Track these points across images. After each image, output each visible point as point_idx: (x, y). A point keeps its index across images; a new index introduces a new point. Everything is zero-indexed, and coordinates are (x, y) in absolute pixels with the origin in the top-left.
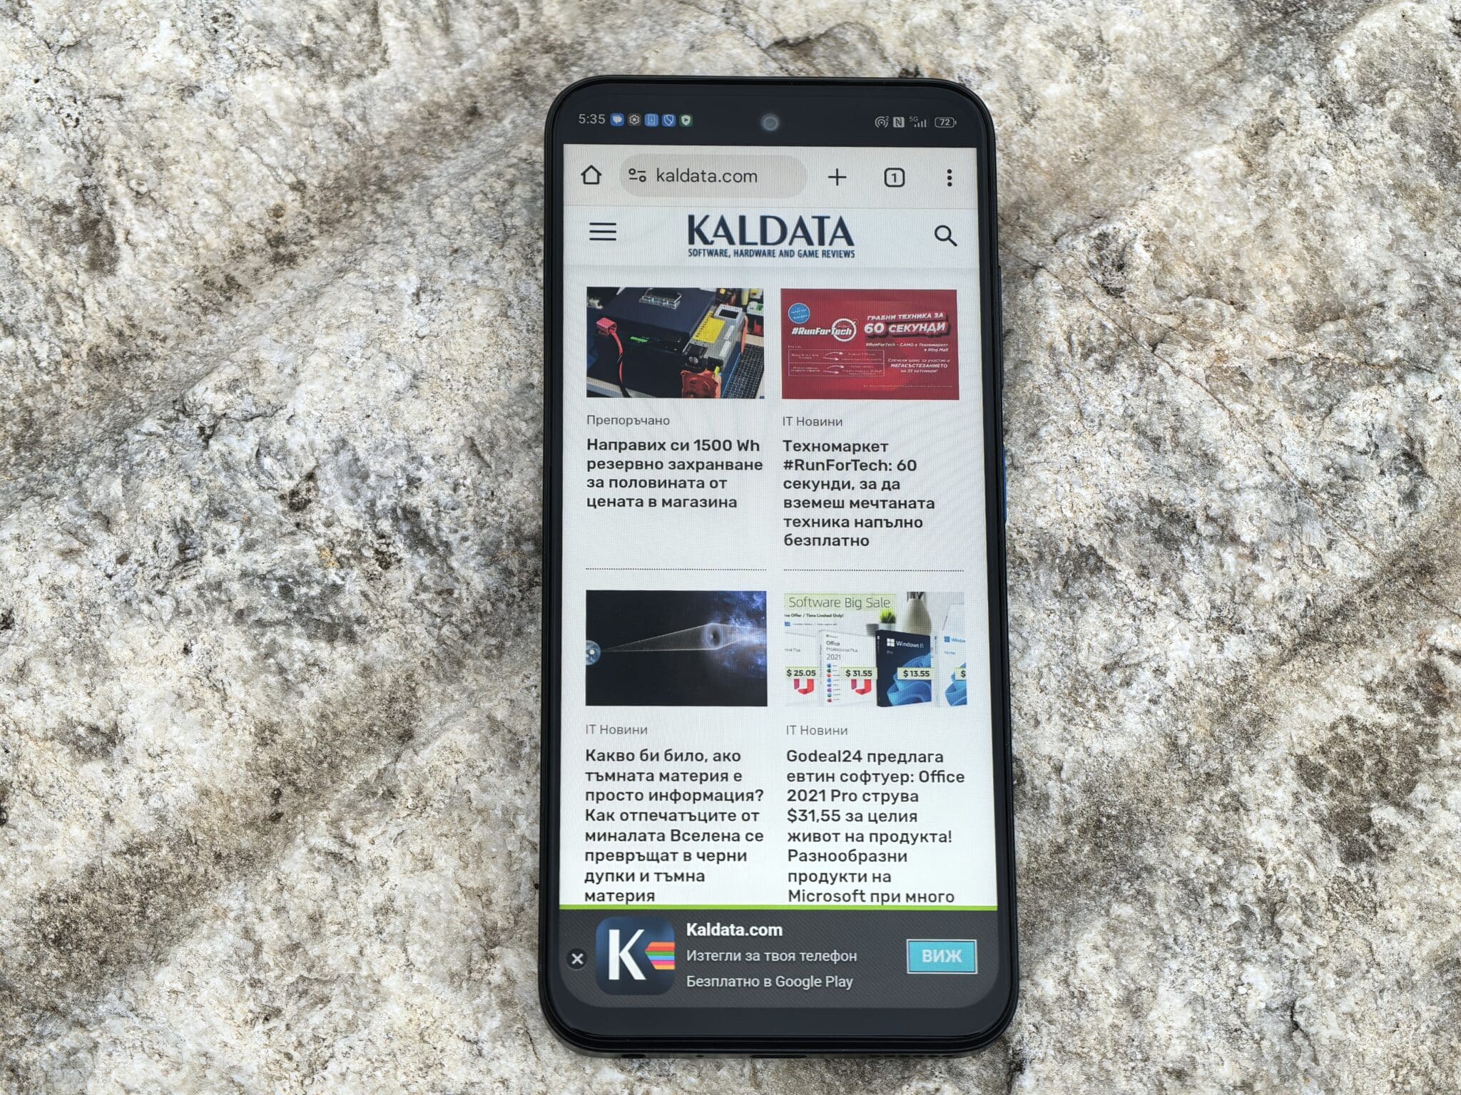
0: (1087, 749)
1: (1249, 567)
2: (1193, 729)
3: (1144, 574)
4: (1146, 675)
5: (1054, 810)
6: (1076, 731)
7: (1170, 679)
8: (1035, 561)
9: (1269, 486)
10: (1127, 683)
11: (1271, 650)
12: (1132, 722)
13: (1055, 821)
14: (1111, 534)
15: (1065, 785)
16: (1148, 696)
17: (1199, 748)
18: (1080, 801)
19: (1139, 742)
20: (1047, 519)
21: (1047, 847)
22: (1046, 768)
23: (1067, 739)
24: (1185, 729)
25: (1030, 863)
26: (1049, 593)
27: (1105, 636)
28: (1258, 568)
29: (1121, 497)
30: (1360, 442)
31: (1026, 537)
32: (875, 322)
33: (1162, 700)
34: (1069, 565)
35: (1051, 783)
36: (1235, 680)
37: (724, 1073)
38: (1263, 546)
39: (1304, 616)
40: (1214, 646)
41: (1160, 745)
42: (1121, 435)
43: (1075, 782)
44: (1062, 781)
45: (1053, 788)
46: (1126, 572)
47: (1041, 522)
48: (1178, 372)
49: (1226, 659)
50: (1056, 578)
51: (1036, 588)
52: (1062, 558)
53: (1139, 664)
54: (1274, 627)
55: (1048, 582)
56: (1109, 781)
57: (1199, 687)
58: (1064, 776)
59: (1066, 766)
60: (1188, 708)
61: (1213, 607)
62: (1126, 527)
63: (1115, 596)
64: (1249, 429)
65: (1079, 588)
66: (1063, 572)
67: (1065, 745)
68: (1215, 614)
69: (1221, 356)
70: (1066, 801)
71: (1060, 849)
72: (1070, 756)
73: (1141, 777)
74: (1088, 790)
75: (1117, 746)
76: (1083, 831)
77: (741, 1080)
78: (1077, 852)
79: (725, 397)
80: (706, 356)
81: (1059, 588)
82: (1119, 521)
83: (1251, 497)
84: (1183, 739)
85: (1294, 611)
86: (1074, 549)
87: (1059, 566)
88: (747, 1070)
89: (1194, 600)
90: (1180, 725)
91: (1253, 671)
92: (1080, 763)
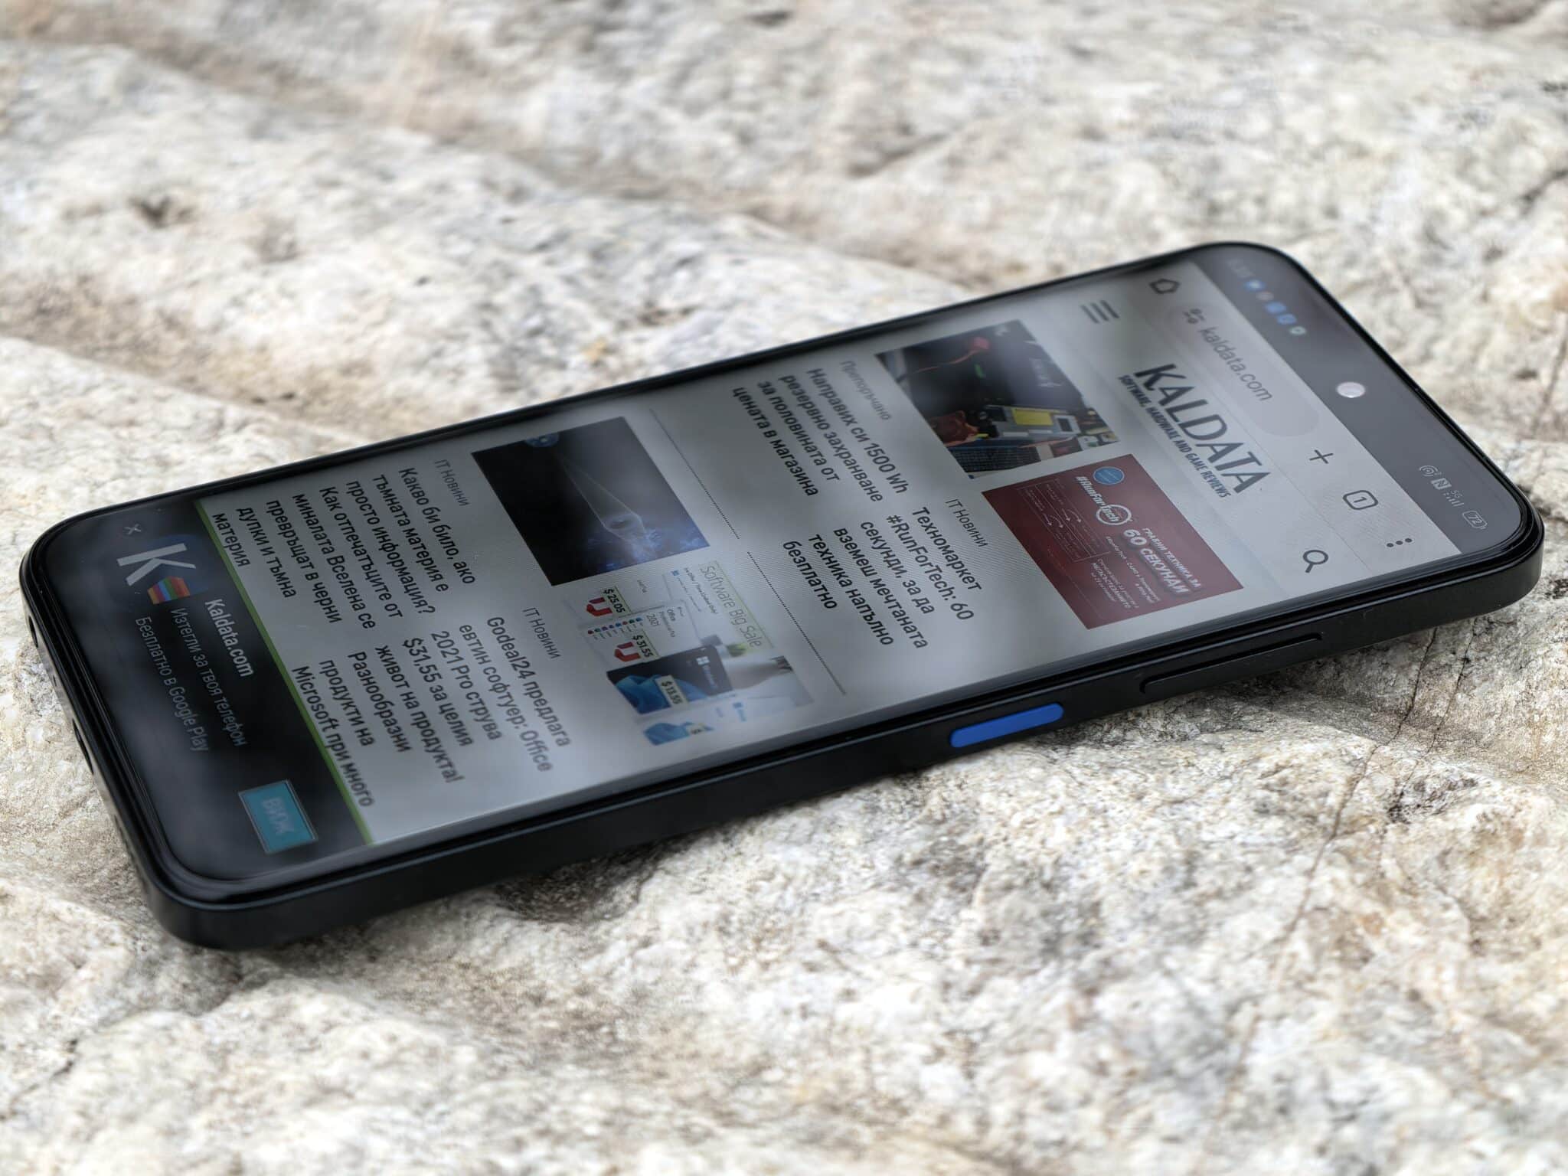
0: (692, 965)
1: (1061, 1025)
2: (795, 1080)
3: (987, 938)
4: (835, 981)
5: (587, 967)
6: (712, 940)
7: (845, 1012)
8: (929, 817)
9: (1201, 1013)
10: (812, 967)
11: (964, 1126)
12: (761, 1002)
13: (574, 977)
14: (1019, 882)
15: (628, 962)
16: (806, 999)
17: (768, 1095)
18: (618, 994)
19: (739, 1024)
20: (995, 803)
21: (532, 983)
22: (642, 931)
23: (692, 935)
24: (789, 1072)
25: (501, 974)
26: (897, 850)
27: (866, 921)
28: (1067, 1040)
29: (1083, 877)
30: (1345, 1090)
31: (956, 795)
32: (1144, 535)
33: (812, 1020)
34: (947, 856)
35: (622, 943)
36: (895, 1103)
37: (65, 766)
38: (1103, 1030)
39: (1042, 1145)
40: (926, 1050)
41: (747, 1053)
42: (1170, 841)
43: (640, 970)
44: (631, 955)
45: (617, 951)
46: (975, 916)
47: (985, 799)
48: (1310, 873)
49: (916, 1074)
50: (919, 847)
51: (894, 834)
52: (952, 842)
53: (845, 968)
54: (1001, 1112)
55: (907, 842)
56: (664, 1015)
57: (857, 1057)
58: (642, 953)
59: (654, 948)
60: (821, 1061)
61: (985, 1030)
62: (1044, 896)
63: (935, 921)
64: (1278, 973)
65: (921, 879)
66: (933, 851)
67: (683, 933)
68: (976, 1037)
69: (1374, 923)
70: (608, 976)
71: (538, 1000)
72: (671, 946)
73: (691, 1047)
74: (640, 995)
75: (718, 997)
76: (577, 1015)
77: (63, 792)
78: (544, 1018)
79: (951, 451)
80: (994, 423)
81: (908, 858)
82: (1047, 886)
83: (1167, 990)
84: (770, 1076)
85: (1040, 1127)
86: (973, 851)
87: (937, 843)
88: (79, 791)
89: (982, 1001)
90: (792, 1063)
91: (922, 1117)
92: (668, 963)
